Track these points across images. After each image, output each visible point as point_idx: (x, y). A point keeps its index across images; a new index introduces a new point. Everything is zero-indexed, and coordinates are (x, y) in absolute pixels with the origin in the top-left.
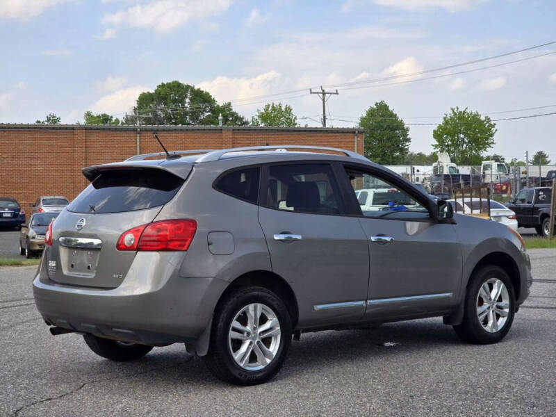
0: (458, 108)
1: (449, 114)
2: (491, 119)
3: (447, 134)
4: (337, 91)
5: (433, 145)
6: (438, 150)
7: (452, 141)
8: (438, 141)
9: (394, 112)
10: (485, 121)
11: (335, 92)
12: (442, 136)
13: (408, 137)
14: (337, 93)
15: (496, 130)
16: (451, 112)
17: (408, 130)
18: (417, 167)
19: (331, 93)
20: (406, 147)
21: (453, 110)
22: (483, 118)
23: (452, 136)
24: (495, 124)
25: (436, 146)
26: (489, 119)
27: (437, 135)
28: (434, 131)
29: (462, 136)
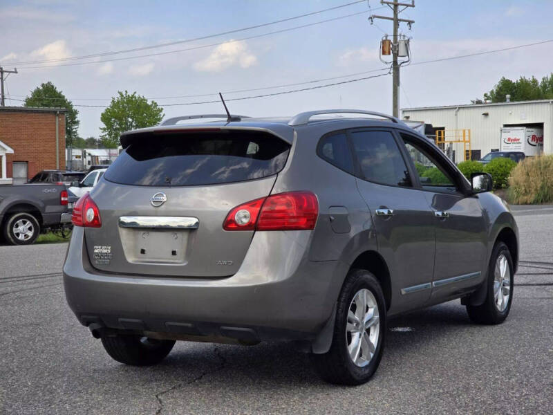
0: (126, 92)
1: (117, 97)
2: (158, 104)
3: (115, 118)
4: (15, 69)
5: (101, 129)
6: (106, 133)
7: (120, 125)
8: (106, 125)
9: (63, 94)
10: (152, 105)
11: (14, 70)
12: (111, 119)
13: (76, 119)
14: (16, 72)
15: (164, 115)
16: (119, 95)
17: (76, 112)
18: (88, 151)
19: (10, 72)
20: (74, 130)
21: (121, 93)
22: (149, 103)
23: (120, 119)
24: (162, 109)
25: (104, 129)
26: (156, 103)
27: (106, 118)
28: (102, 114)
29: (130, 120)
